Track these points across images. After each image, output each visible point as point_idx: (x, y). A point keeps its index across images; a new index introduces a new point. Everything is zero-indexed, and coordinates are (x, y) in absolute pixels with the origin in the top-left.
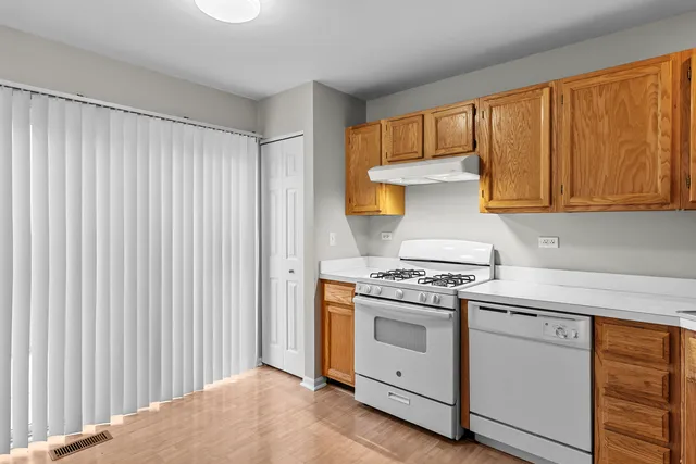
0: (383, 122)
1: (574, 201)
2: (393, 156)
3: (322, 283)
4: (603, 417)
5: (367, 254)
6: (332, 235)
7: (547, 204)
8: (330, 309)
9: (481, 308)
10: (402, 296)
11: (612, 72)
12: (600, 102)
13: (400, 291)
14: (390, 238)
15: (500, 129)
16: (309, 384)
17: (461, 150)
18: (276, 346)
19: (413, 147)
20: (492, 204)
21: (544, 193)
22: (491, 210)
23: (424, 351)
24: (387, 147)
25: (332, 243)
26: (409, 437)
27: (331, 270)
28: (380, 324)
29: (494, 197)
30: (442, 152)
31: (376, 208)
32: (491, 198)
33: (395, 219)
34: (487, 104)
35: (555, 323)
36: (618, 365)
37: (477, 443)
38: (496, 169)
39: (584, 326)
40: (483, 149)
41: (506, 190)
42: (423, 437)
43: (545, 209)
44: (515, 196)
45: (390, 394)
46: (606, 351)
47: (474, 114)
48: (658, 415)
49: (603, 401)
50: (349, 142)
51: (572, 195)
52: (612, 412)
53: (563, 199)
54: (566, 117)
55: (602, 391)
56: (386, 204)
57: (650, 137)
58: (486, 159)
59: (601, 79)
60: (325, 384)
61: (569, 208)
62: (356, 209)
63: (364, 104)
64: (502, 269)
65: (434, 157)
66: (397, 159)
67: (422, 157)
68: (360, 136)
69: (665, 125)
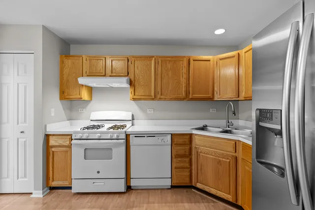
0: (83, 56)
1: (162, 97)
2: (89, 73)
3: (47, 136)
4: (174, 165)
5: (70, 119)
6: (53, 110)
7: (153, 97)
8: (53, 149)
9: (135, 137)
10: (100, 136)
11: (172, 57)
12: (169, 66)
13: (99, 134)
14: (84, 111)
15: (138, 69)
16: (38, 194)
17: (123, 75)
18: (7, 180)
19: (100, 70)
20: (135, 97)
21: (153, 94)
22: (134, 99)
23: (111, 159)
24: (86, 68)
25: (53, 114)
26: (105, 199)
27: (52, 128)
28: (87, 151)
29: (136, 94)
30: (114, 74)
31: (79, 97)
32: (134, 95)
33: (88, 102)
34: (133, 59)
35: (161, 138)
36: (179, 148)
37: (132, 189)
38: (136, 84)
39: (169, 137)
40: (131, 76)
41: (140, 91)
42: (111, 196)
43: (153, 99)
44: (143, 94)
45: (94, 183)
46: (175, 144)
47: (128, 62)
48: (187, 160)
49: (174, 160)
50: (62, 62)
51: (161, 95)
52: (177, 163)
53: (159, 96)
54: (160, 69)
55: (174, 157)
56: (85, 95)
57: (181, 79)
58: (133, 79)
59: (169, 59)
60: (49, 191)
61: (160, 99)
62: (67, 97)
63: (69, 45)
64: (135, 121)
65: (110, 76)
66: (91, 75)
67: (105, 76)
68: (70, 61)
69: (185, 76)
